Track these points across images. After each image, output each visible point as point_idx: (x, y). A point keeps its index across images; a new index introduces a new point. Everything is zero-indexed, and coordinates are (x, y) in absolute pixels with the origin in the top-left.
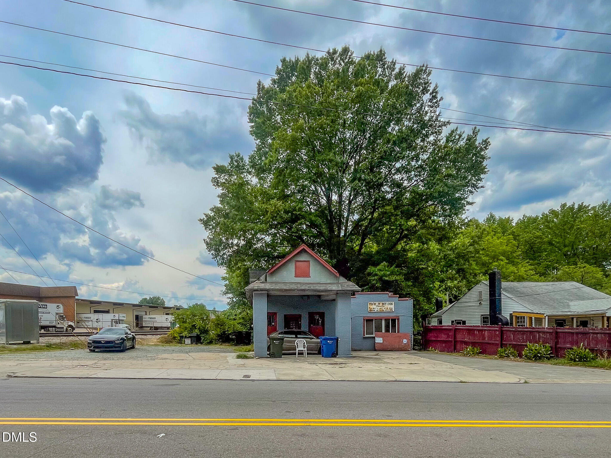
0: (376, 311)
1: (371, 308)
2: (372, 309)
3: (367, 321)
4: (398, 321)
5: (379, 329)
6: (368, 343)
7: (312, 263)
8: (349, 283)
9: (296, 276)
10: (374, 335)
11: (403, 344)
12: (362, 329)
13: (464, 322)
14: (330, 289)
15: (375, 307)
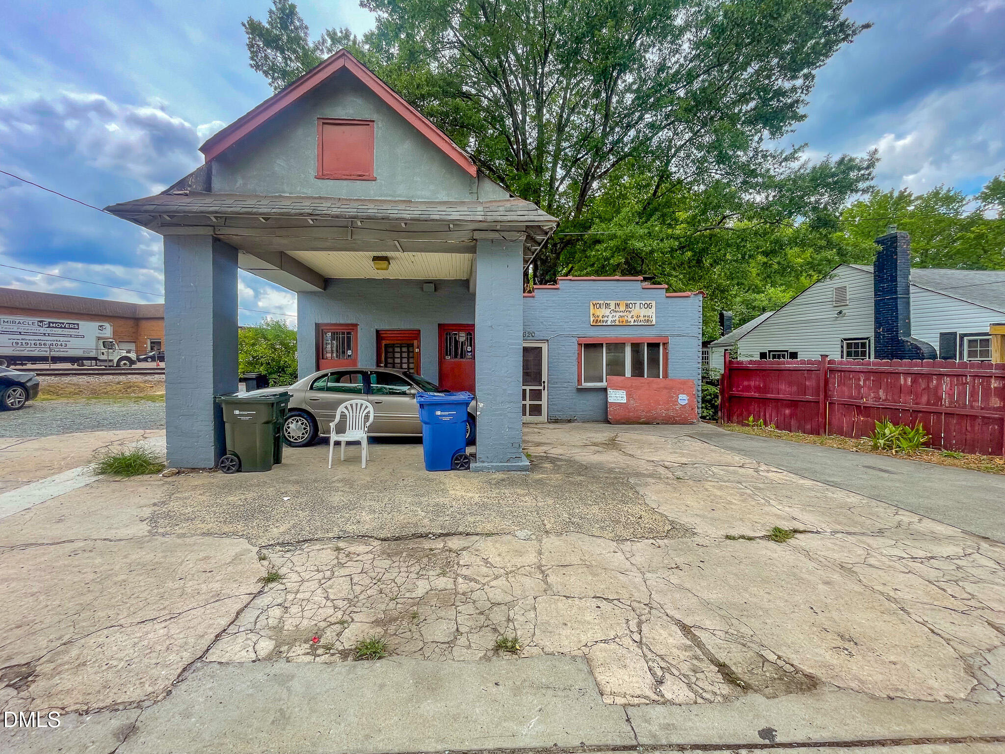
0: (609, 323)
1: (598, 317)
2: (600, 318)
3: (587, 346)
4: (665, 349)
5: (616, 368)
6: (590, 403)
7: (381, 128)
8: (513, 203)
9: (321, 177)
10: (604, 384)
11: (677, 407)
12: (575, 368)
13: (794, 355)
14: (437, 217)
15: (607, 312)
